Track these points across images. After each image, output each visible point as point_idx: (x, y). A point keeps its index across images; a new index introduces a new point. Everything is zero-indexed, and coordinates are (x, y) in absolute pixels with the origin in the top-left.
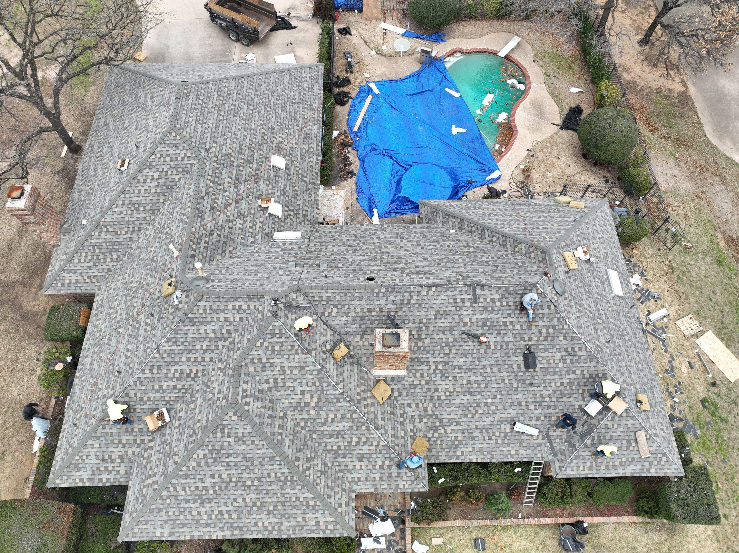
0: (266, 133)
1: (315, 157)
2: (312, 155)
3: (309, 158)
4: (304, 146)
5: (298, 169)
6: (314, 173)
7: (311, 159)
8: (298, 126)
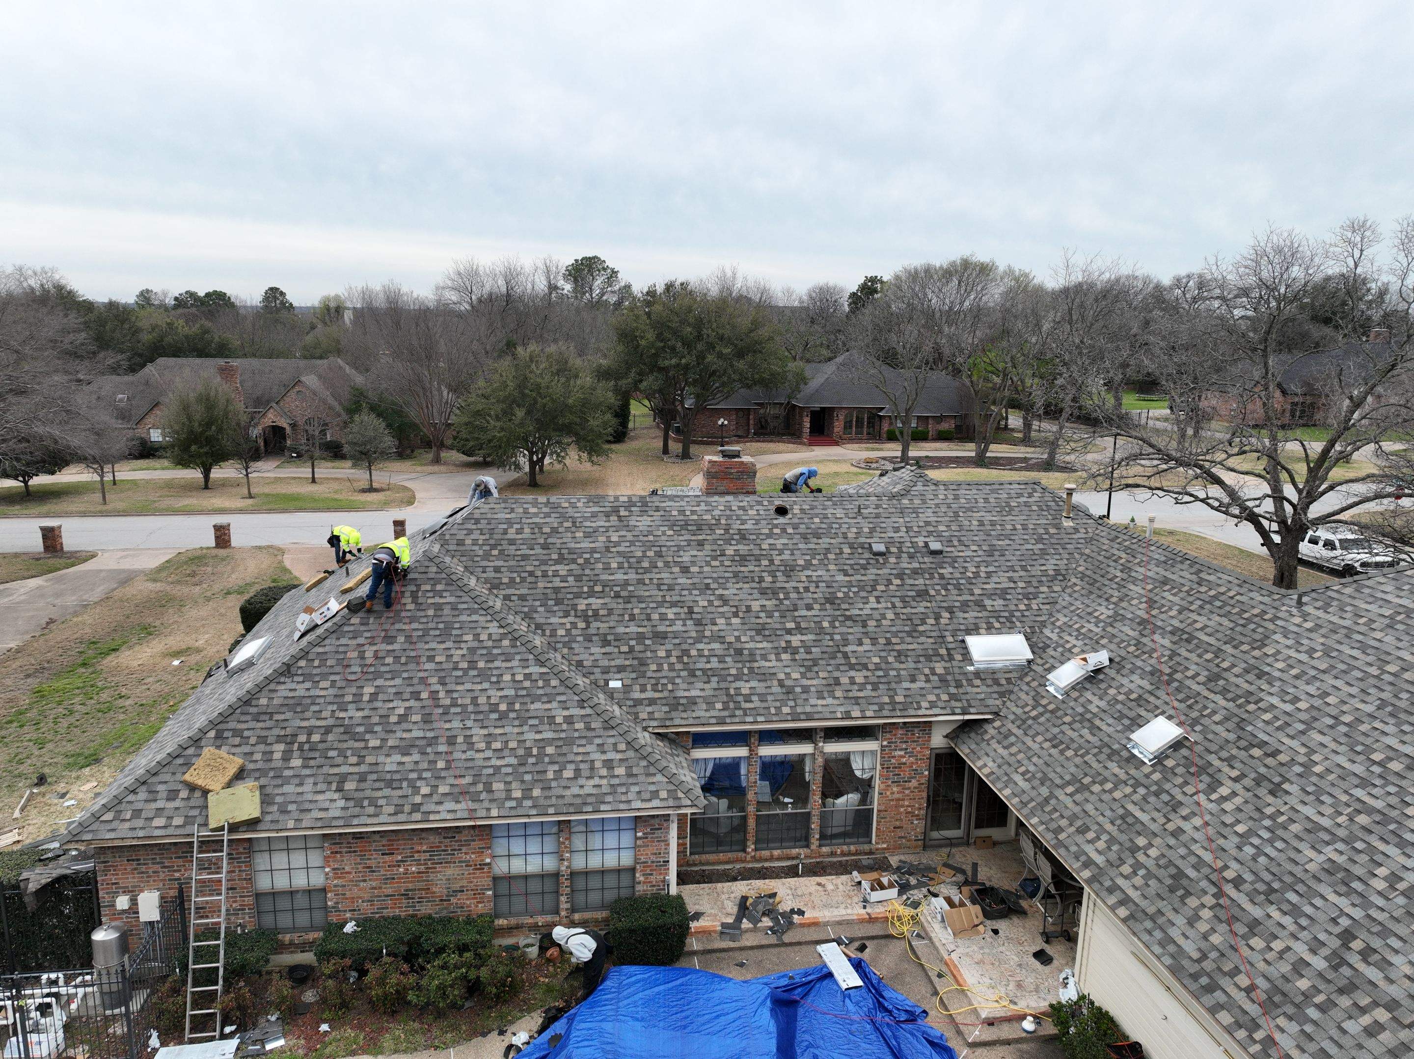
0: (1269, 761)
1: (1099, 860)
2: (1112, 856)
3: (1112, 840)
4: (1153, 852)
5: (1109, 786)
6: (1064, 823)
7: (1101, 845)
8: (1237, 882)
